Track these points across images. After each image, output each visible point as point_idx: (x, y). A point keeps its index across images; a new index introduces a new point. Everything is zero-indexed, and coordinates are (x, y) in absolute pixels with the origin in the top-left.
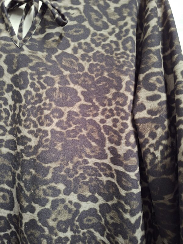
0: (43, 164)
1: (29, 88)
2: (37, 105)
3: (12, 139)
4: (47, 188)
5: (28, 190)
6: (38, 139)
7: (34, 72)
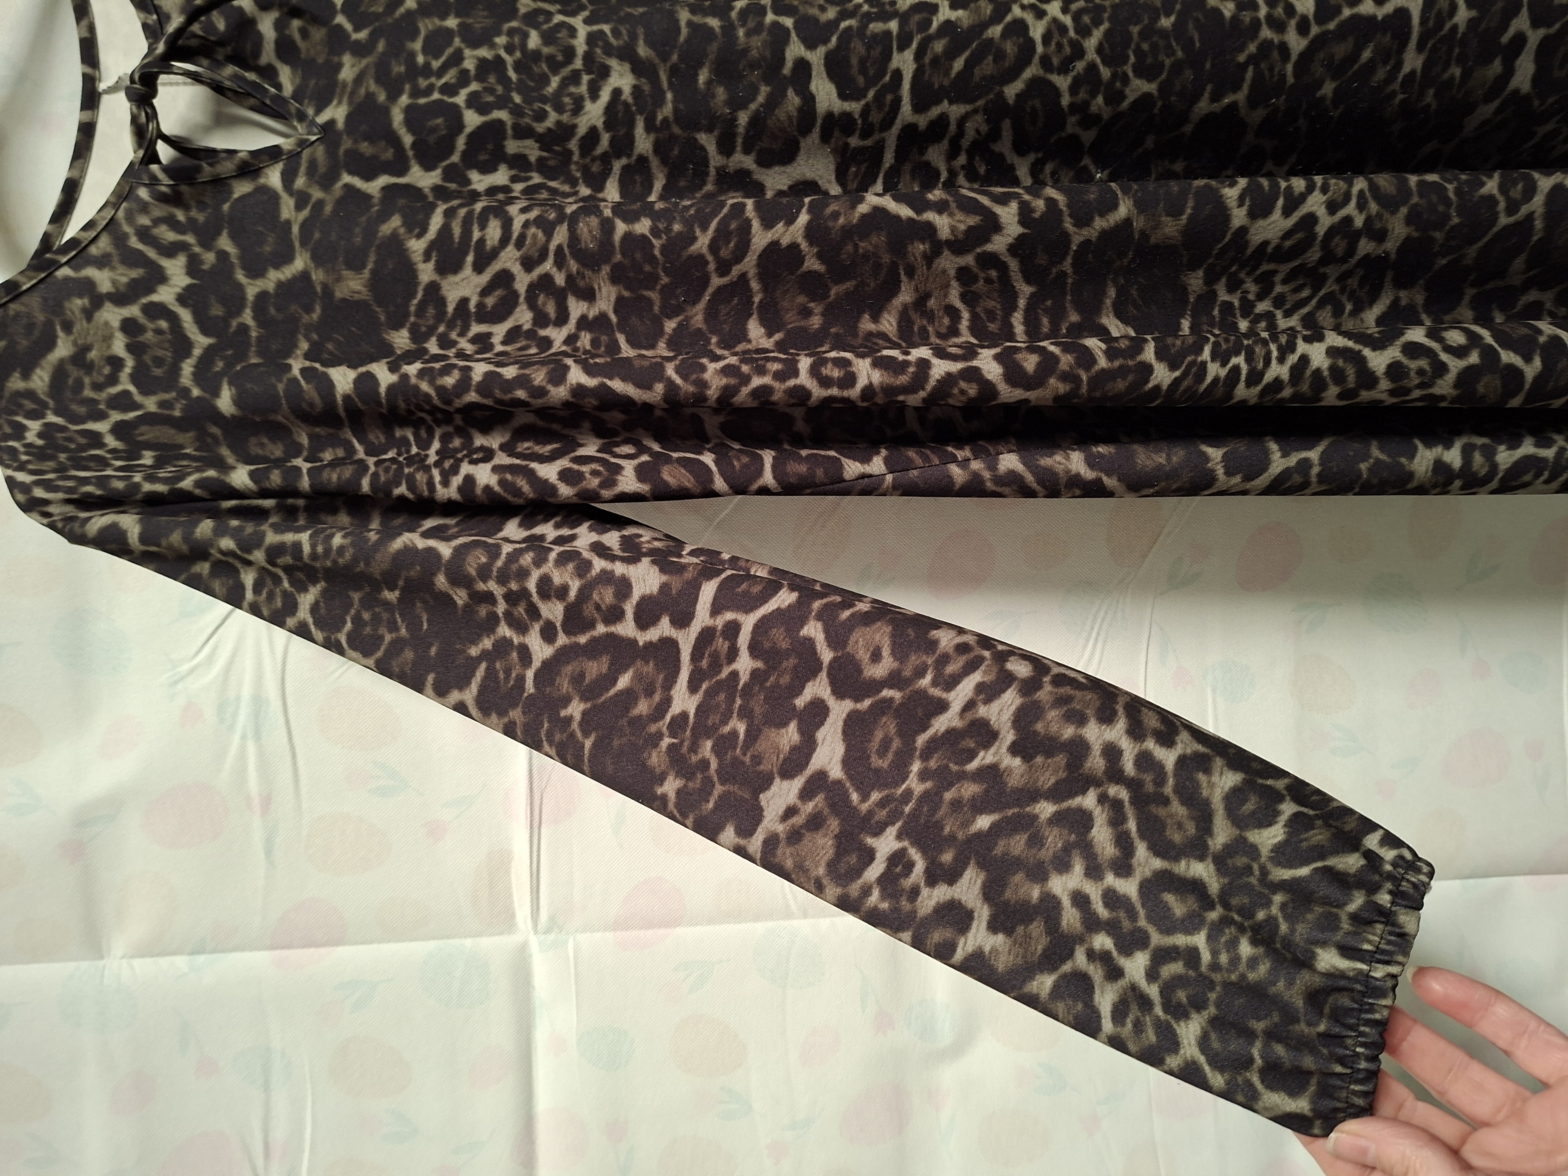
0: (682, 38)
1: (460, 99)
2: (512, 75)
3: (616, 184)
4: (743, 26)
5: (756, 91)
6: (613, 63)
7: (407, 87)
